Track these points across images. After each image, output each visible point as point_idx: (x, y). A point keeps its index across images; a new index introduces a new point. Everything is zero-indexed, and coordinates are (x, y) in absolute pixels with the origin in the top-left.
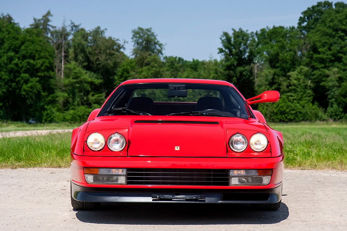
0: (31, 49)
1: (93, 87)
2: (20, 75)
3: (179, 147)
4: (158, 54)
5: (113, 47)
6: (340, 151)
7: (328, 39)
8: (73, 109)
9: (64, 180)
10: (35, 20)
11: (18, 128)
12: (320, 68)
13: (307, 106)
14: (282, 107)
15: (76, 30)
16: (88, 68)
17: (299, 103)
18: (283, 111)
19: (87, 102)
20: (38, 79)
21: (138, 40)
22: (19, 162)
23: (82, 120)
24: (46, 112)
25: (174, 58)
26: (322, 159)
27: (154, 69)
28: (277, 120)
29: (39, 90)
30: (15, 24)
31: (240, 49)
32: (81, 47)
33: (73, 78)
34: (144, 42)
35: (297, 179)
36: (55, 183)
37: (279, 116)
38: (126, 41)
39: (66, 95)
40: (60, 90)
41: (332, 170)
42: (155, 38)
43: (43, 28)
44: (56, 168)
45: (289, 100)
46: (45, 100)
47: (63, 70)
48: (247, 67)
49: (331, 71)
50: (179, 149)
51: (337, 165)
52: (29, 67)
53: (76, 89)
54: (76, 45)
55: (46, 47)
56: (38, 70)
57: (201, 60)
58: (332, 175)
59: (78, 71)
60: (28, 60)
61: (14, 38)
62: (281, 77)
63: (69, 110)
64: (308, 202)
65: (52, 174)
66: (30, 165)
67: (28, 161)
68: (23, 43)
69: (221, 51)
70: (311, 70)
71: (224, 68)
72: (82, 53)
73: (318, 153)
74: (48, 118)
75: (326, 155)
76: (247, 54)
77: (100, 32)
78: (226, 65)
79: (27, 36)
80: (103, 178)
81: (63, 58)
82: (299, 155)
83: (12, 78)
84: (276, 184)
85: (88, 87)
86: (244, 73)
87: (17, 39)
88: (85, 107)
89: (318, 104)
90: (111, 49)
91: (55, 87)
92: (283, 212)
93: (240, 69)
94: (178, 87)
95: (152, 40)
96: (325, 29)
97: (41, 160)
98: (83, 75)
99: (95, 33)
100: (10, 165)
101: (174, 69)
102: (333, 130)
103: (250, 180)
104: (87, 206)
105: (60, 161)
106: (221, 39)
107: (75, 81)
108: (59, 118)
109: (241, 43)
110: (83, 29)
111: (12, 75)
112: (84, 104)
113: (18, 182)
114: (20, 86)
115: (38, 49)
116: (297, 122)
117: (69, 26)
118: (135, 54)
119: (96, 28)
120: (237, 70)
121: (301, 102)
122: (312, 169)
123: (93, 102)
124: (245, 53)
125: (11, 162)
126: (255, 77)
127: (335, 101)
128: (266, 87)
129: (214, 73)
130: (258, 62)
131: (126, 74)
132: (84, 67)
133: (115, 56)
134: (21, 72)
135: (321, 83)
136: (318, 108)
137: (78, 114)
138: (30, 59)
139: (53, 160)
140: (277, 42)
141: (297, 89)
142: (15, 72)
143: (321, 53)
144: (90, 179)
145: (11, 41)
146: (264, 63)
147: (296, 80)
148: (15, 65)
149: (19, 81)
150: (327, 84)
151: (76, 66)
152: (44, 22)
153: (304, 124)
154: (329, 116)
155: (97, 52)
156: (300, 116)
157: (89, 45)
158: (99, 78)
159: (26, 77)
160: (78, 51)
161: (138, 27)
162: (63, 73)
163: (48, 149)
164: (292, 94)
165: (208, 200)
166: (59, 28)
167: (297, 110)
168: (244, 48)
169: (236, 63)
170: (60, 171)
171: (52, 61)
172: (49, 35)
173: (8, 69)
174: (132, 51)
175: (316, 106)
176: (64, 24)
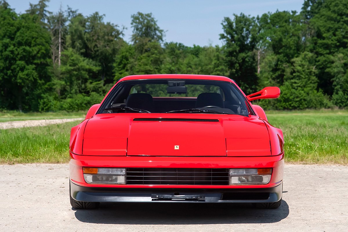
0: (26, 36)
1: (91, 74)
2: (16, 62)
3: (178, 146)
4: (158, 40)
5: (112, 33)
6: (343, 145)
7: (332, 24)
8: (70, 97)
9: (62, 177)
10: (31, 5)
11: (14, 118)
12: (325, 54)
13: (311, 94)
14: (285, 94)
15: (73, 15)
16: (86, 55)
17: (303, 90)
18: (287, 98)
19: (85, 90)
20: (34, 66)
21: (137, 26)
22: (17, 157)
23: (80, 108)
24: (42, 101)
25: (174, 44)
26: (324, 153)
27: (154, 56)
28: (280, 108)
29: (35, 78)
30: (10, 9)
31: (243, 34)
32: (78, 33)
33: (70, 66)
34: (144, 28)
35: (299, 175)
36: (54, 180)
37: (283, 104)
38: (125, 27)
39: (63, 83)
40: (57, 78)
41: (335, 164)
42: (155, 23)
43: (39, 13)
44: (54, 163)
45: (293, 87)
46: (42, 89)
47: (60, 57)
48: (250, 54)
49: (336, 57)
50: (178, 148)
51: (340, 159)
52: (24, 54)
53: (73, 76)
54: (73, 31)
55: (42, 33)
56: (34, 57)
57: (202, 46)
58: (335, 170)
59: (75, 59)
60: (24, 47)
61: (9, 23)
62: (285, 63)
63: (67, 98)
64: (309, 199)
65: (51, 170)
66: (27, 160)
67: (26, 156)
68: (18, 29)
69: (222, 37)
70: (316, 55)
71: (226, 54)
72: (79, 39)
73: (320, 147)
74: (45, 107)
75: (328, 149)
76: (250, 40)
77: (98, 18)
78: (228, 51)
79: (23, 22)
80: (102, 178)
81: (60, 45)
82: (301, 149)
83: (7, 65)
84: (276, 183)
85: (86, 75)
86: (247, 59)
87: (12, 26)
88: (83, 95)
89: (322, 91)
90: (110, 34)
91: (52, 75)
92: (284, 210)
93: (243, 55)
94: (177, 83)
95: (152, 25)
96: (329, 13)
97: (39, 156)
98: (81, 62)
99: (93, 18)
100: (7, 161)
101: (174, 55)
102: (338, 118)
103: (250, 179)
104: (86, 205)
105: (58, 156)
106: (222, 24)
107: (72, 68)
108: (56, 106)
109: (243, 28)
110: (80, 15)
111: (8, 62)
112: (82, 92)
113: (15, 178)
114: (15, 74)
115: (34, 36)
116: (301, 109)
117: (66, 11)
118: (134, 40)
119: (94, 14)
120: (239, 57)
121: (305, 89)
122: (314, 164)
123: (91, 90)
124: (248, 38)
125: (8, 157)
126: (258, 63)
127: (341, 88)
128: (269, 74)
129: (216, 59)
130: (261, 48)
131: (125, 61)
132: (82, 54)
133: (113, 42)
134: (17, 59)
135: (325, 69)
136: (323, 95)
137: (76, 103)
138: (26, 46)
139: (51, 156)
140: (280, 27)
141: (301, 75)
142: (11, 60)
143: (326, 39)
144: (89, 178)
145: (6, 27)
146: (267, 49)
147: (300, 66)
148: (10, 52)
149: (15, 69)
150: (332, 71)
151: (73, 53)
152: (41, 8)
153: (309, 112)
154: (335, 103)
155: (95, 38)
156: (304, 103)
157: (87, 31)
158: (97, 64)
159: (22, 64)
160: (76, 37)
161: (138, 12)
162: (59, 60)
163: (46, 144)
164: (297, 81)
165: (208, 200)
166: (57, 14)
167: (301, 98)
168: (247, 34)
169: (238, 49)
170: (59, 167)
171: (49, 48)
172: (46, 21)
173: (3, 56)
174: (131, 37)
175: (321, 93)
176: (61, 10)
